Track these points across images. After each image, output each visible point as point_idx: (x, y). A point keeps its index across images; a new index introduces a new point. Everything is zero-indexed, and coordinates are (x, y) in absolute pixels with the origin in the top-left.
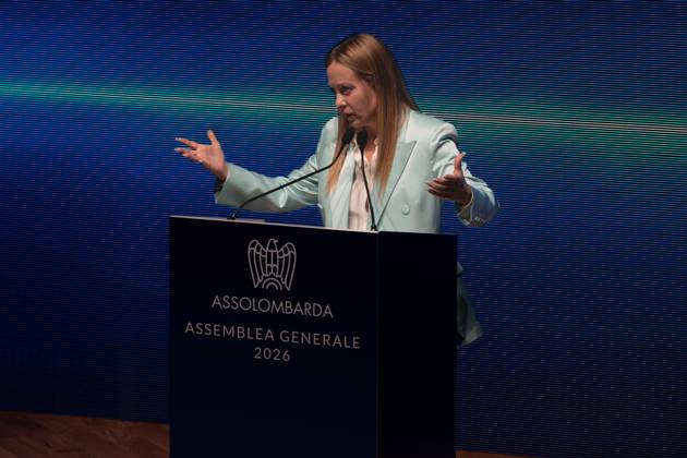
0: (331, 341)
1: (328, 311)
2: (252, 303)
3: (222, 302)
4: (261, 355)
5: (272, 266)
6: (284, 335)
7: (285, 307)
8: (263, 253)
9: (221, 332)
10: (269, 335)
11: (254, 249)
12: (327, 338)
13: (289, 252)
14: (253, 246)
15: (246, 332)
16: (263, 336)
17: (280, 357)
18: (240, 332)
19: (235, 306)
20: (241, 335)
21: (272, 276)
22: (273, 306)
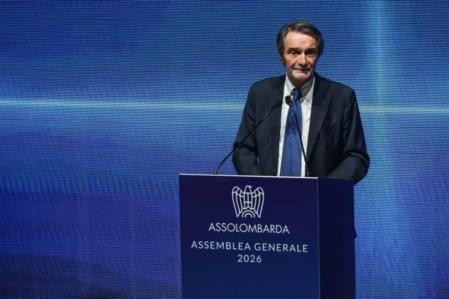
0: (289, 249)
1: (286, 229)
2: (235, 227)
3: (216, 227)
4: (242, 259)
5: (248, 202)
6: (257, 246)
7: (258, 229)
8: (242, 195)
9: (215, 246)
10: (248, 246)
11: (236, 192)
12: (285, 246)
13: (259, 193)
14: (235, 190)
15: (232, 245)
16: (243, 247)
17: (255, 260)
18: (228, 246)
19: (224, 229)
20: (228, 247)
21: (248, 209)
22: (249, 228)
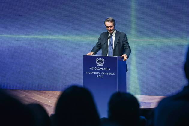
1: (109, 69)
2: (97, 68)
3: (92, 68)
4: (98, 76)
5: (100, 62)
6: (102, 73)
7: (102, 69)
8: (99, 60)
9: (92, 73)
10: (100, 73)
11: (97, 60)
12: (109, 73)
13: (103, 60)
17: (102, 77)
18: (95, 73)
21: (100, 64)
22: (100, 69)
